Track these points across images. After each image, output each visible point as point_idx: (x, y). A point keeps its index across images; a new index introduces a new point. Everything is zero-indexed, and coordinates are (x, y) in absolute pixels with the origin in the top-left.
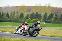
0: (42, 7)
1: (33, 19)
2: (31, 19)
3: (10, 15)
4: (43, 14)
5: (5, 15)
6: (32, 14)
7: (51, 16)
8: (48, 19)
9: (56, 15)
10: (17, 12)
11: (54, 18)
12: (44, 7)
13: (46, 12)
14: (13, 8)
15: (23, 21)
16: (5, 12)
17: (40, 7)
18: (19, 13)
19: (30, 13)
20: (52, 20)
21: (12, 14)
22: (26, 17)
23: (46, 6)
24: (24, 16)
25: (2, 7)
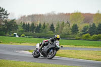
1: (93, 34)
2: (89, 35)
3: (55, 27)
5: (48, 27)
6: (91, 26)
10: (68, 23)
14: (62, 15)
15: (77, 37)
16: (49, 22)
18: (71, 25)
19: (88, 25)
21: (60, 26)
22: (83, 31)
24: (79, 29)
25: (43, 15)
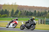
0: (10, 5)
4: (10, 11)
6: (2, 11)
7: (17, 12)
8: (14, 15)
9: (21, 12)
11: (19, 14)
12: (11, 5)
13: (13, 9)
17: (8, 5)
20: (18, 15)
23: (13, 4)
